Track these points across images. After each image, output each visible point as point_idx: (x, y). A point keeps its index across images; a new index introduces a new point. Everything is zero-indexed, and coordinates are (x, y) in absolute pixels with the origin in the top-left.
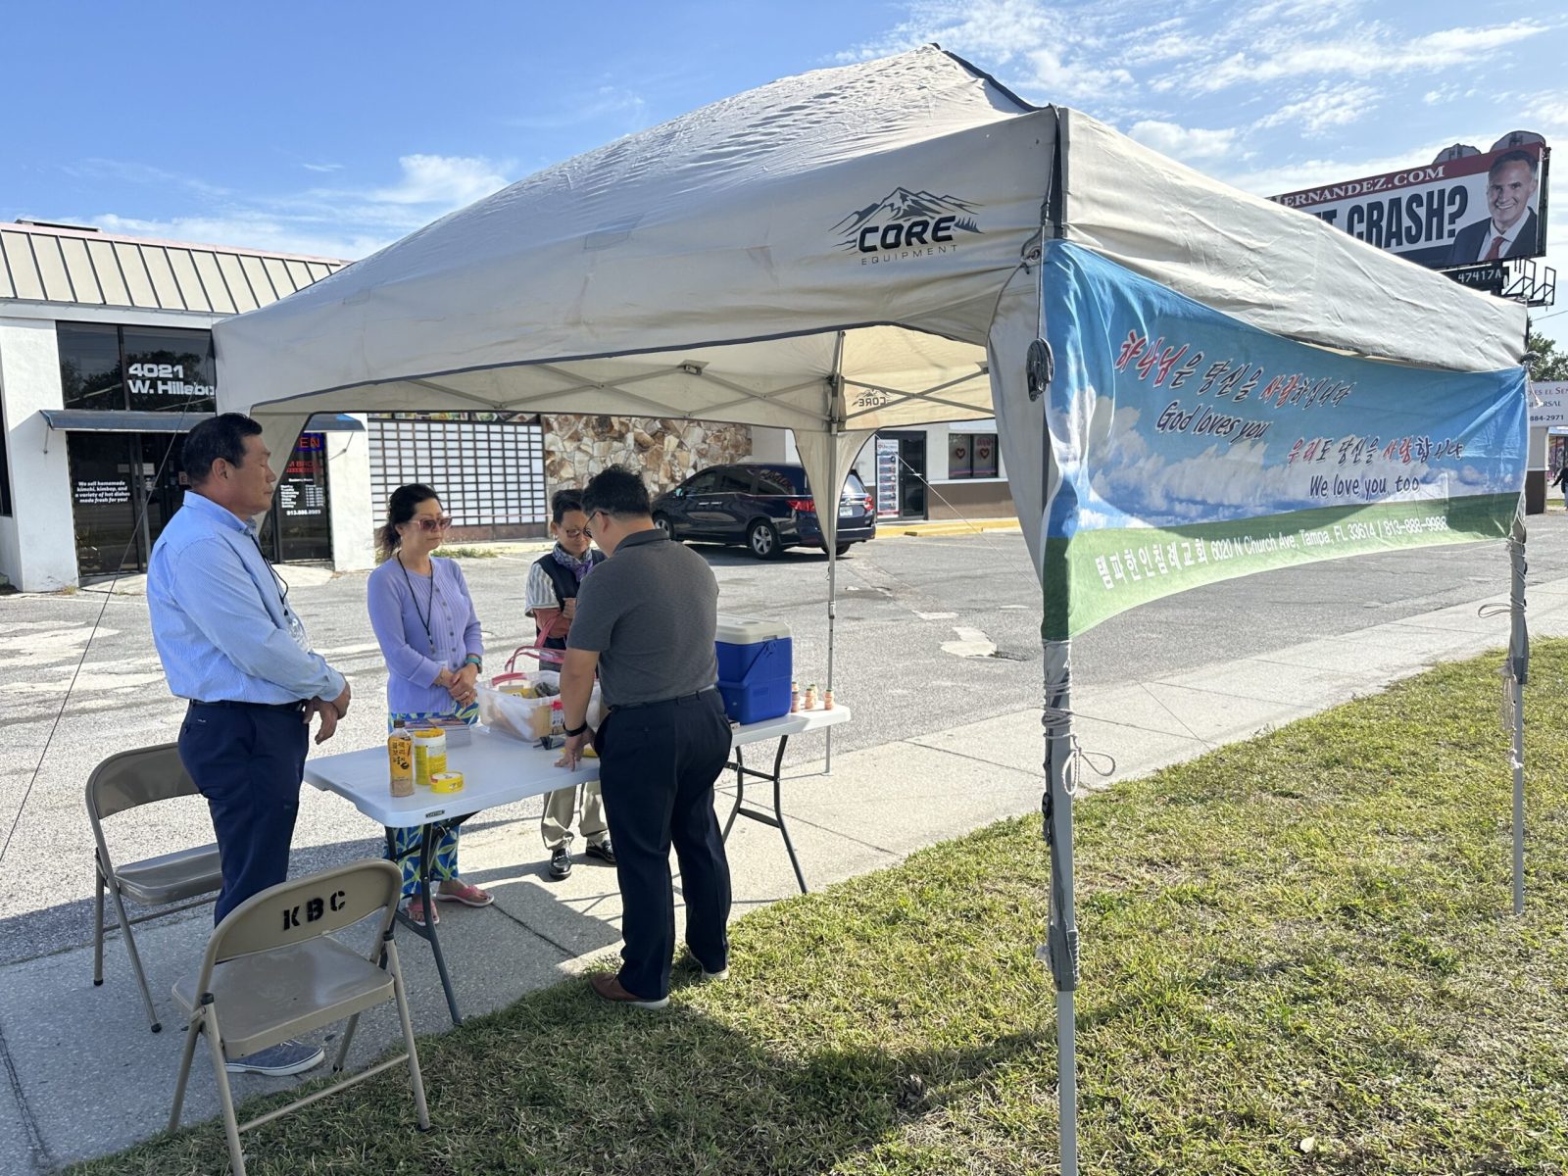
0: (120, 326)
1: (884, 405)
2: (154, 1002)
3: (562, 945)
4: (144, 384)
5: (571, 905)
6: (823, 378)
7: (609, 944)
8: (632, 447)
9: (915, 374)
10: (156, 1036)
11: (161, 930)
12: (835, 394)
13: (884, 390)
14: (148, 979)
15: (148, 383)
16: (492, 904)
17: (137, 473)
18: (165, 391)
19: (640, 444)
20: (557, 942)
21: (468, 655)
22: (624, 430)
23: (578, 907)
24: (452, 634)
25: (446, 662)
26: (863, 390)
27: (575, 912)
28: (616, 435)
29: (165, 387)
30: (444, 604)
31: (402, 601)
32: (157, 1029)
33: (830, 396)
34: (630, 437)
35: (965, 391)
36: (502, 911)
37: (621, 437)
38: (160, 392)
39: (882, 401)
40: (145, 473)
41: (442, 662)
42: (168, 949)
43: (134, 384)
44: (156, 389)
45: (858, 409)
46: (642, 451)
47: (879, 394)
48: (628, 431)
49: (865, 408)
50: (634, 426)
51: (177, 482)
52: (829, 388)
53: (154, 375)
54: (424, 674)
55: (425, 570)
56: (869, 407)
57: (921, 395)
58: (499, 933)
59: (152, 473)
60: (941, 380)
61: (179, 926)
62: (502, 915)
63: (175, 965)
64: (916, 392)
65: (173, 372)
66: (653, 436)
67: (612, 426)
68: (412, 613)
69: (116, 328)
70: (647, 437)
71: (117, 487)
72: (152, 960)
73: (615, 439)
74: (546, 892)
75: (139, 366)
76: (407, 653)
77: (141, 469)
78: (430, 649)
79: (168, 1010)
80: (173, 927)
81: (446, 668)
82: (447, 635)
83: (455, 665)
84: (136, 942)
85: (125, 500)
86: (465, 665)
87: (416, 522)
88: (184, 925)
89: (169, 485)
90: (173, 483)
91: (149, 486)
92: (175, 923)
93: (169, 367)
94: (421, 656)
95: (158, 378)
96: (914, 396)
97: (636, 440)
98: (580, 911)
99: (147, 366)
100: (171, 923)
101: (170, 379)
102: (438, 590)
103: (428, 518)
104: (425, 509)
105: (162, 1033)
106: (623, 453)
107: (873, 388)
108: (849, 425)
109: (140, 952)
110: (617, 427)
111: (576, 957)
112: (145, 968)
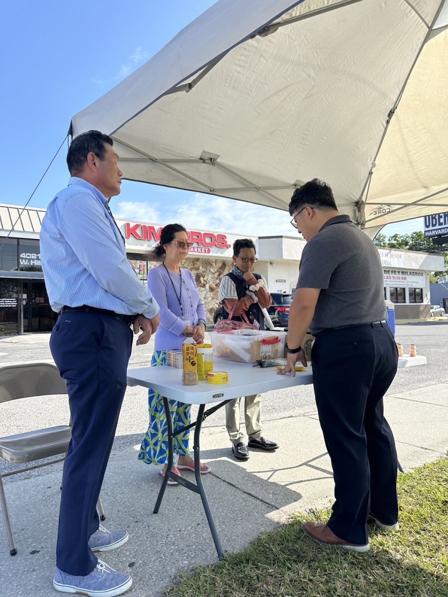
0: (18, 239)
1: (389, 212)
2: (13, 530)
3: (264, 500)
4: (26, 261)
5: (258, 475)
6: (353, 202)
7: (295, 501)
8: (208, 290)
9: (408, 193)
10: (13, 558)
11: (20, 483)
12: (359, 211)
13: (389, 205)
14: (10, 513)
15: (27, 260)
16: (210, 472)
17: (20, 298)
18: (33, 264)
19: (211, 289)
20: (260, 498)
21: (199, 320)
22: (205, 283)
23: (265, 476)
24: (192, 306)
25: (189, 321)
26: (376, 206)
27: (262, 479)
28: (202, 285)
29: (33, 262)
30: (188, 289)
31: (166, 285)
32: (14, 553)
33: (357, 213)
34: (207, 286)
35: (440, 198)
36: (217, 477)
37: (204, 286)
38: (32, 264)
39: (388, 210)
40: (24, 298)
41: (187, 321)
42: (23, 494)
43: (22, 261)
44: (30, 263)
45: (373, 216)
46: (212, 291)
47: (386, 207)
48: (207, 283)
49: (377, 215)
50: (209, 281)
51: (35, 302)
52: (356, 208)
53: (30, 258)
54: (178, 327)
55: (177, 271)
56: (380, 214)
57: (414, 204)
58: (221, 491)
59: (26, 298)
60: (425, 195)
61: (30, 480)
62: (219, 480)
63: (27, 505)
64: (410, 203)
65: (37, 257)
66: (216, 285)
67: (201, 282)
68: (171, 292)
69: (16, 240)
70: (214, 286)
71: (12, 301)
72: (14, 501)
73: (202, 286)
74: (239, 467)
75: (24, 254)
76: (169, 313)
77: (22, 296)
78: (181, 313)
79: (22, 537)
80: (27, 481)
81: (189, 325)
82: (189, 306)
83: (193, 324)
84: (5, 489)
85: (15, 306)
86: (198, 325)
87: (174, 242)
88: (33, 480)
89: (32, 303)
90: (33, 302)
91: (24, 303)
92: (28, 478)
93: (35, 254)
94: (176, 317)
95: (31, 259)
96: (409, 204)
97: (210, 287)
98: (266, 479)
99: (27, 254)
100: (26, 478)
101: (35, 259)
102: (184, 282)
103: (181, 241)
104: (179, 236)
105: (17, 555)
106: (205, 292)
107: (382, 204)
108: (367, 225)
109: (6, 496)
110: (202, 282)
111: (277, 509)
112: (8, 506)
